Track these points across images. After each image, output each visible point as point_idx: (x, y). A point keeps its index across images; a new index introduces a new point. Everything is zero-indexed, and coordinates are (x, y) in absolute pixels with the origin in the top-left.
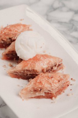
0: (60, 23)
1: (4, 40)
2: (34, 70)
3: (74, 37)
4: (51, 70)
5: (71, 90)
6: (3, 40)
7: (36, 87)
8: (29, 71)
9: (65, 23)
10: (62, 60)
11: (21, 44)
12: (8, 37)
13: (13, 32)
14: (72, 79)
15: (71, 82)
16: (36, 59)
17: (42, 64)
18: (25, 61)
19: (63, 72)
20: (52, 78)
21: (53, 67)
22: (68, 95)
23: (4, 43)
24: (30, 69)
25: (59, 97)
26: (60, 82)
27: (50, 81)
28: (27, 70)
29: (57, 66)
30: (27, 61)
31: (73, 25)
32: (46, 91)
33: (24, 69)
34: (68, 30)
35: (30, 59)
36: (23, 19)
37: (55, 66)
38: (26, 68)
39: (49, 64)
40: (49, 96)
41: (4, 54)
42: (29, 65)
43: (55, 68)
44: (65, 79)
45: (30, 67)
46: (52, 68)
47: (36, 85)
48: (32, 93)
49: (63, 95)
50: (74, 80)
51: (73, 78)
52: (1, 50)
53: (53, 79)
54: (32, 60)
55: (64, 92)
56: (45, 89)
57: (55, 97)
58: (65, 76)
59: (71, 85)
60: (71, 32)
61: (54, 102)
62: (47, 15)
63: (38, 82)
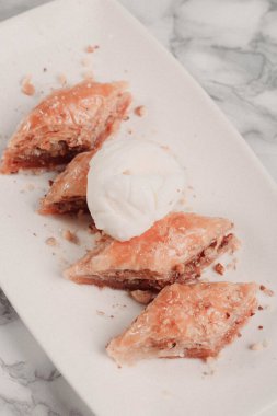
0: (221, 50)
1: (41, 147)
2: (147, 271)
3: (266, 114)
4: (199, 261)
5: (261, 327)
6: (38, 148)
7: (158, 339)
8: (133, 272)
9: (238, 50)
10: (232, 225)
11: (107, 196)
13: (71, 121)
14: (262, 288)
15: (261, 298)
17: (172, 253)
19: (235, 261)
20: (207, 308)
22: (251, 347)
23: (42, 155)
24: (137, 269)
26: (230, 317)
29: (218, 245)
32: (190, 346)
33: (117, 268)
34: (248, 83)
35: (136, 238)
36: (97, 47)
37: (213, 245)
41: (47, 203)
42: (134, 258)
43: (210, 253)
45: (137, 260)
46: (202, 254)
47: (158, 331)
50: (271, 293)
51: (267, 287)
52: (34, 174)
53: (209, 312)
54: (142, 242)
55: (239, 335)
56: (185, 342)
57: (215, 355)
59: (260, 308)
60: (258, 93)
61: (212, 373)
62: (175, 16)
63: (167, 325)
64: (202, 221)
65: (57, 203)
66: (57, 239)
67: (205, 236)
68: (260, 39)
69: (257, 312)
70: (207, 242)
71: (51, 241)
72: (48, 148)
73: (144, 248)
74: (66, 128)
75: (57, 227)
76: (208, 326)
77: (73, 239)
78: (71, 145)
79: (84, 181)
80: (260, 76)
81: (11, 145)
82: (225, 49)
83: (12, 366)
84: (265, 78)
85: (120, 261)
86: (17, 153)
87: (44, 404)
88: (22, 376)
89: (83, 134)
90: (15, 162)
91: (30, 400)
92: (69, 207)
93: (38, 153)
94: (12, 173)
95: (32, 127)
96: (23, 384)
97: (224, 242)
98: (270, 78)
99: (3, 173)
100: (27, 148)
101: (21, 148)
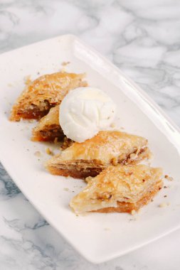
0: (140, 68)
1: (34, 103)
2: (95, 160)
3: (168, 97)
4: (127, 161)
5: (165, 196)
6: (32, 104)
7: (101, 193)
8: (86, 162)
9: (150, 68)
10: (147, 141)
11: (71, 112)
13: (52, 89)
14: (166, 177)
15: (166, 182)
16: (99, 139)
17: (110, 149)
18: (78, 143)
20: (130, 174)
21: (131, 156)
22: (159, 206)
23: (34, 109)
24: (89, 159)
25: (143, 210)
26: (145, 182)
27: (128, 180)
28: (82, 161)
29: (137, 153)
30: (82, 143)
31: (165, 73)
33: (76, 159)
34: (156, 83)
35: (88, 140)
36: (68, 63)
37: (135, 152)
38: (81, 157)
39: (123, 149)
40: (126, 207)
42: (86, 152)
43: (134, 157)
44: (154, 177)
45: (88, 154)
46: (129, 157)
47: (101, 187)
48: (94, 202)
49: (150, 205)
50: (171, 179)
51: (169, 176)
52: (30, 122)
53: (132, 176)
54: (91, 143)
55: (152, 201)
56: (117, 195)
57: (137, 210)
58: (154, 171)
59: (165, 187)
60: (162, 87)
61: (135, 219)
62: (114, 54)
63: (106, 183)
65: (41, 131)
67: (130, 145)
68: (162, 63)
69: (163, 189)
71: (38, 153)
74: (49, 93)
77: (51, 153)
78: (52, 102)
80: (163, 79)
81: (17, 102)
82: (143, 68)
84: (166, 80)
86: (20, 107)
87: (30, 241)
88: (16, 227)
90: (19, 114)
91: (21, 239)
93: (32, 108)
94: (17, 121)
96: (17, 231)
97: (142, 151)
98: (169, 80)
99: (11, 120)
100: (26, 104)
101: (22, 104)
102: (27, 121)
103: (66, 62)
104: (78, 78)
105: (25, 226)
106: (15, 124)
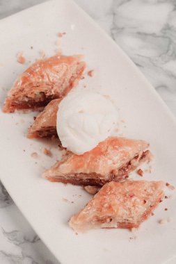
0: (142, 35)
1: (29, 96)
4: (127, 167)
5: (166, 209)
6: (27, 97)
7: (101, 216)
9: (153, 35)
10: (149, 145)
11: (69, 126)
12: (37, 91)
13: (47, 79)
14: (167, 185)
15: (166, 191)
17: (110, 162)
19: (150, 167)
20: (131, 197)
22: (160, 222)
23: (29, 101)
24: (88, 172)
26: (146, 203)
29: (139, 158)
30: (82, 156)
31: (170, 42)
32: (121, 221)
34: (160, 56)
35: (87, 153)
36: (64, 33)
37: (136, 158)
41: (32, 131)
42: (86, 166)
43: (135, 163)
45: (87, 168)
46: (129, 163)
47: (101, 211)
48: (93, 223)
49: (151, 219)
50: (173, 188)
52: (24, 113)
53: (133, 199)
54: (91, 155)
55: (153, 214)
56: (117, 218)
57: (137, 227)
59: (166, 197)
60: (166, 62)
61: (135, 238)
62: (114, 14)
63: (106, 208)
64: (129, 143)
65: (38, 131)
66: (39, 153)
67: (131, 152)
68: (168, 28)
69: (164, 199)
70: (132, 156)
71: (34, 154)
72: (33, 96)
73: (93, 159)
74: (45, 84)
75: (39, 146)
76: (132, 208)
77: (48, 153)
78: (48, 94)
79: (55, 117)
80: (168, 51)
81: (10, 95)
82: (146, 34)
83: (10, 233)
84: (170, 52)
85: (78, 168)
86: (14, 100)
87: (30, 257)
88: (16, 239)
89: (55, 88)
90: (12, 106)
91: (20, 255)
92: (46, 134)
93: (26, 100)
95: (23, 83)
96: (16, 245)
97: (143, 156)
98: (174, 52)
99: (5, 112)
100: (20, 97)
101: (17, 96)
102: (21, 111)
103: (62, 32)
104: (75, 62)
105: (25, 239)
106: (9, 116)
